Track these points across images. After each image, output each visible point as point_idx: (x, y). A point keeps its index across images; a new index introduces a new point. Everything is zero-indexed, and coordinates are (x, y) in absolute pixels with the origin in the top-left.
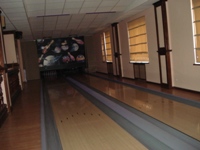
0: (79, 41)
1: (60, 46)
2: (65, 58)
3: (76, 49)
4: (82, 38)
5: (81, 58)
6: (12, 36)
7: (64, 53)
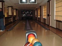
0: (31, 11)
1: (27, 12)
2: (28, 15)
3: (30, 13)
4: (32, 11)
5: (32, 15)
6: (15, 10)
7: (28, 14)
